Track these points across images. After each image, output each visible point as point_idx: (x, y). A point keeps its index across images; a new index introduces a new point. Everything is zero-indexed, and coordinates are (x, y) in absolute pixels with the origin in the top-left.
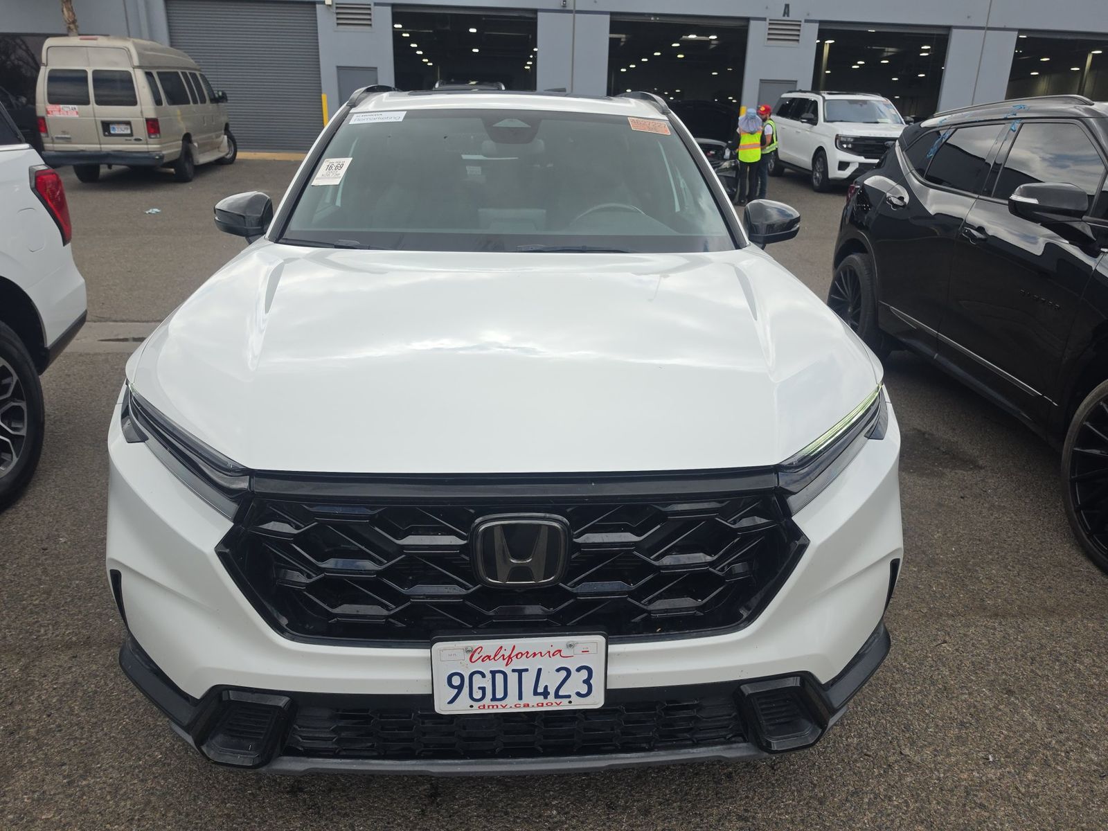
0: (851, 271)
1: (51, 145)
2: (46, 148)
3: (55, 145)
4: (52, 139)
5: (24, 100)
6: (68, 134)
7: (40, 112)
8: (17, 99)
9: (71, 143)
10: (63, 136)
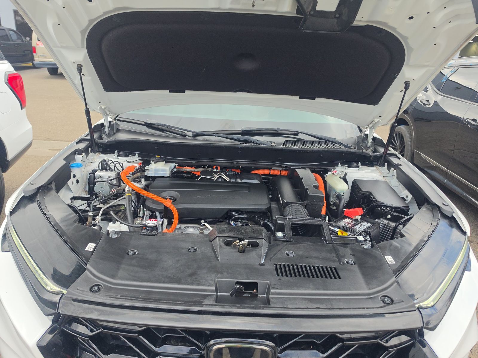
0: (399, 134)
1: (37, 59)
2: (35, 60)
3: (39, 59)
4: (38, 56)
5: (28, 39)
6: (45, 54)
7: (34, 45)
8: (25, 38)
9: (46, 58)
10: (43, 55)
